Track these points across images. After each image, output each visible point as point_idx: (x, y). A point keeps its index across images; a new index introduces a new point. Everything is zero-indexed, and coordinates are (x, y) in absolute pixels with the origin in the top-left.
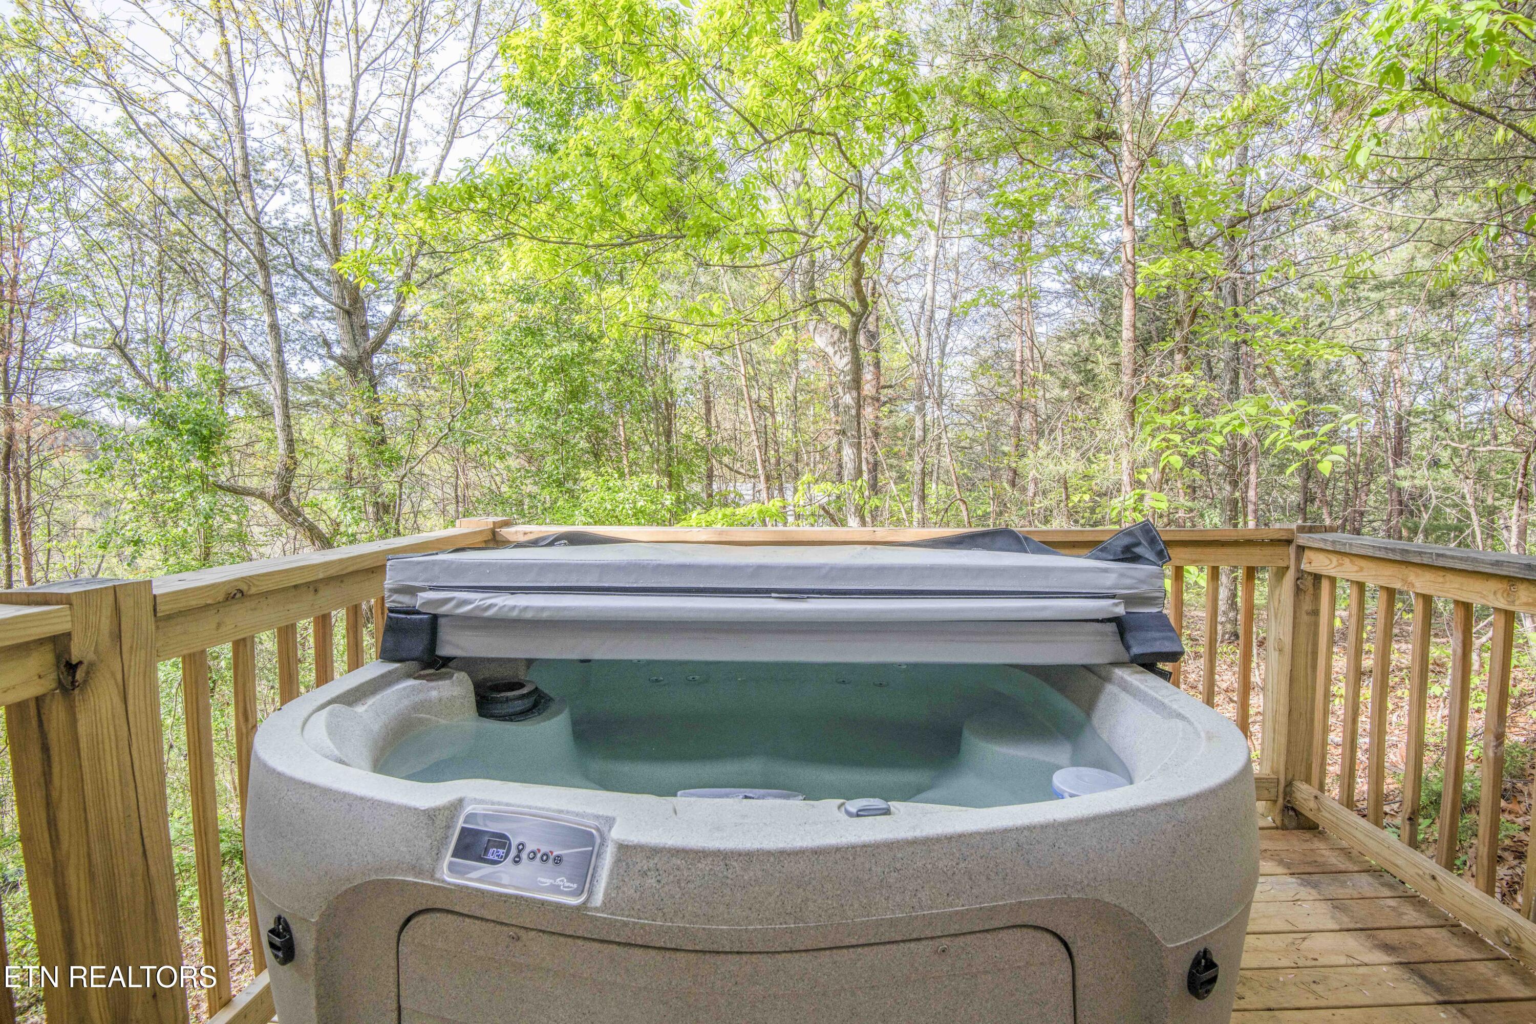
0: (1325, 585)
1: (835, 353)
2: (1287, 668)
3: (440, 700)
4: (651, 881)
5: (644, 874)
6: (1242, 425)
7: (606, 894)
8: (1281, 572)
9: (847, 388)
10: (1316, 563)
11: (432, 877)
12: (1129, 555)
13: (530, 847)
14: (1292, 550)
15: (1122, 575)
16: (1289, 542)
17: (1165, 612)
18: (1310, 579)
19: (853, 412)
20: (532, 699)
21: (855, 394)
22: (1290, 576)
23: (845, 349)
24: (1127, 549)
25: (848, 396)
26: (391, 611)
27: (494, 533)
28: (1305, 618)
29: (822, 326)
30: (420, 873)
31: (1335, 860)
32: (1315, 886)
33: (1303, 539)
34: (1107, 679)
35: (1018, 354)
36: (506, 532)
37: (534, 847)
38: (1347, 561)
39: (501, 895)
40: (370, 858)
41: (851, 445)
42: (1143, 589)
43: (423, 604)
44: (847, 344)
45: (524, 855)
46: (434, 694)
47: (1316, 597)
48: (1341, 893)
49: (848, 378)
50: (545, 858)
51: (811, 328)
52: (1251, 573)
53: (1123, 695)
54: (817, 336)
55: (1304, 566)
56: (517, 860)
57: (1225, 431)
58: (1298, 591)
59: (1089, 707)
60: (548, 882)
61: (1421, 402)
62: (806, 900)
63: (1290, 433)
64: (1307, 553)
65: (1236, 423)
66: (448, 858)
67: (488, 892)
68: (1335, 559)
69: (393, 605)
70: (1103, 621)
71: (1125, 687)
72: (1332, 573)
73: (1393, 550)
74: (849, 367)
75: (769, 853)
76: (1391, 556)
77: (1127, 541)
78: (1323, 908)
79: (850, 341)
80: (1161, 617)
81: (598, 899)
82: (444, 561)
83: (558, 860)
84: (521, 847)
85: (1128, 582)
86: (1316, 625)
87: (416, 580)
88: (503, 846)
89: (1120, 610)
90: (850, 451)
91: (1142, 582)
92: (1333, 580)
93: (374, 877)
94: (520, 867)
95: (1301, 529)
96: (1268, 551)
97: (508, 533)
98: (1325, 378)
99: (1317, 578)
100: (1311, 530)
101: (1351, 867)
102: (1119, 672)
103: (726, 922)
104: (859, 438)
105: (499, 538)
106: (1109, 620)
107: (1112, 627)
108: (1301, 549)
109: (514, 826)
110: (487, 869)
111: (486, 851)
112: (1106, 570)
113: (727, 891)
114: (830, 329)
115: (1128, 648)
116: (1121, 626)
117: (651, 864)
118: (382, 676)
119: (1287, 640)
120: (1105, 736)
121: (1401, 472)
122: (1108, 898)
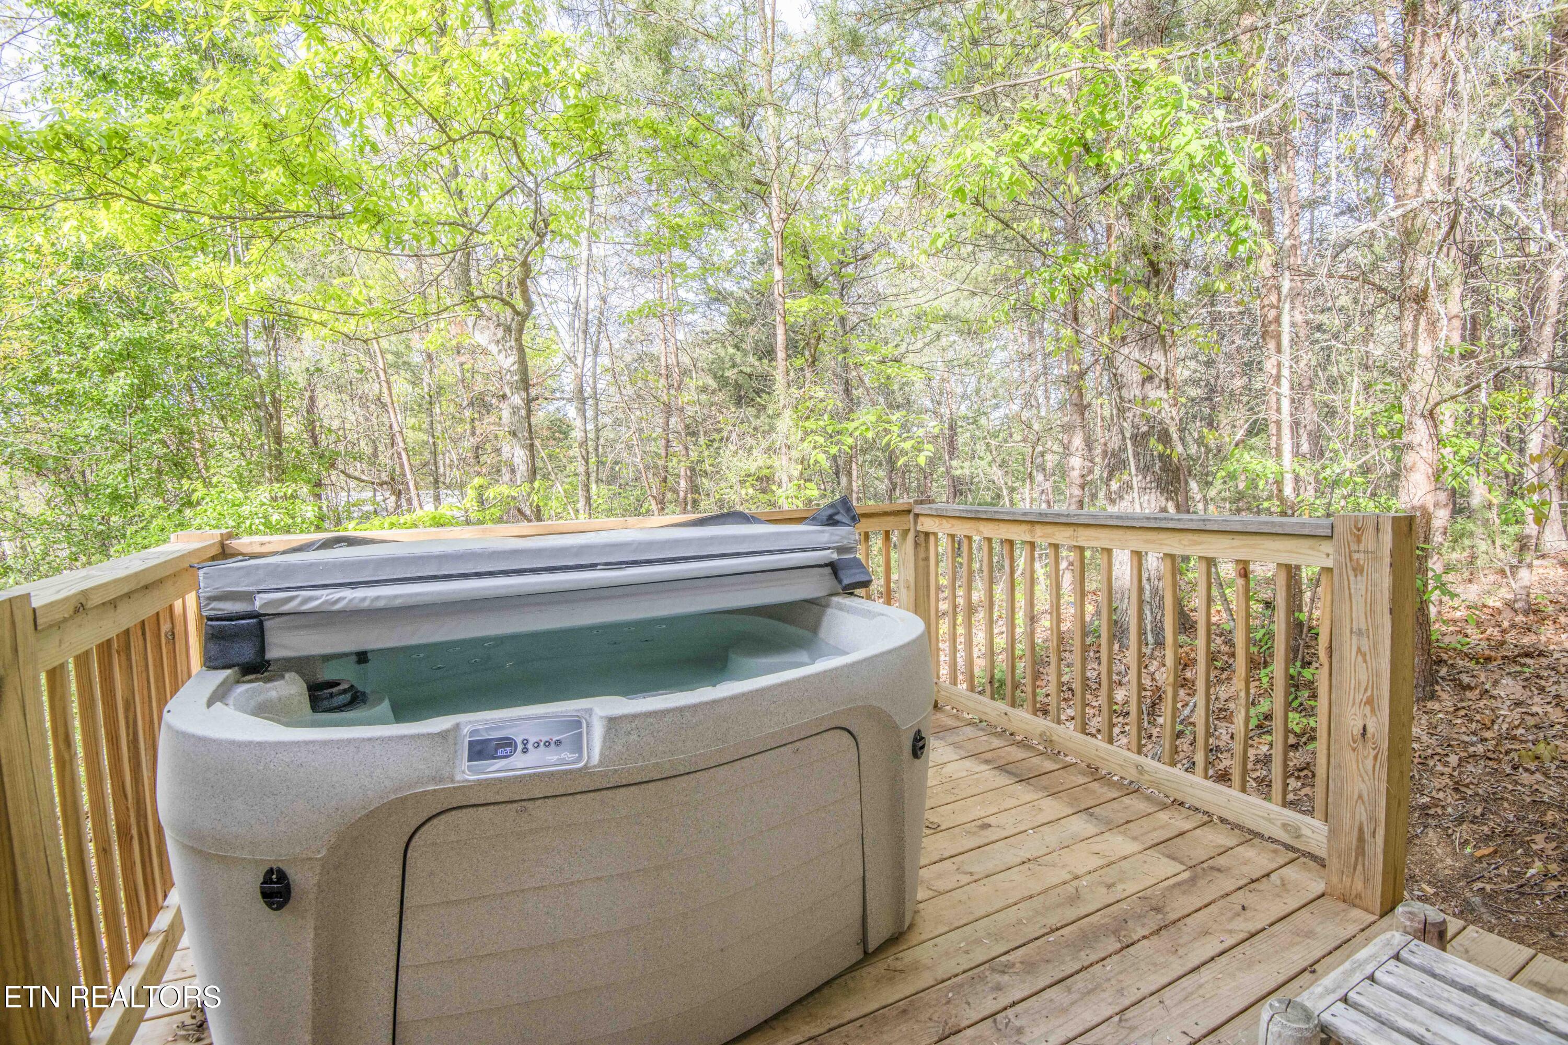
0: (932, 538)
1: (500, 351)
2: (913, 600)
3: (280, 699)
4: (634, 737)
5: (628, 733)
6: (868, 429)
7: (601, 754)
8: (906, 532)
9: (516, 389)
10: (927, 525)
11: (453, 781)
12: (831, 521)
13: (532, 740)
14: (911, 516)
15: (832, 534)
16: (909, 511)
17: (858, 556)
18: (922, 536)
19: (523, 413)
20: (348, 696)
21: (524, 395)
22: (911, 535)
23: (511, 348)
24: (830, 517)
25: (516, 396)
26: (210, 619)
27: (223, 546)
28: (921, 563)
29: (483, 322)
30: (442, 780)
31: (950, 722)
32: (942, 738)
33: (917, 509)
34: (827, 606)
35: (663, 359)
36: (234, 543)
37: (537, 739)
38: (944, 521)
39: (516, 777)
40: (387, 783)
41: (522, 447)
42: (845, 542)
43: (262, 606)
44: (513, 343)
45: (530, 746)
46: (273, 694)
47: (927, 548)
48: (957, 739)
49: (516, 378)
50: (547, 744)
51: (470, 324)
52: (887, 534)
53: (840, 613)
54: (476, 332)
55: (919, 528)
56: (525, 751)
57: (856, 434)
58: (916, 544)
59: (815, 629)
60: (555, 758)
61: (963, 410)
62: (728, 729)
63: (899, 436)
64: (921, 519)
65: (864, 428)
66: (465, 764)
67: (505, 778)
68: (937, 520)
69: (212, 613)
70: (820, 566)
71: (841, 608)
72: (936, 530)
73: (971, 511)
74: (516, 366)
75: (706, 703)
76: (970, 515)
77: (830, 511)
78: (949, 749)
79: (516, 340)
80: (855, 560)
81: (596, 759)
82: (268, 564)
83: (558, 743)
84: (525, 743)
85: (836, 538)
86: (928, 566)
87: (238, 585)
88: (510, 745)
89: (835, 556)
90: (522, 453)
91: (843, 537)
92: (935, 534)
93: (394, 797)
94: (528, 754)
95: (916, 502)
96: (897, 518)
97: (243, 545)
98: (901, 389)
99: (927, 534)
100: (922, 502)
101: (960, 724)
102: (835, 599)
103: (683, 752)
104: (531, 439)
105: (228, 551)
106: (826, 565)
107: (828, 570)
108: (917, 516)
109: (514, 730)
110: (501, 763)
111: (496, 752)
112: (822, 532)
113: (683, 732)
114: (492, 327)
115: (840, 582)
116: (833, 567)
117: (633, 725)
118: (223, 684)
119: (912, 580)
120: (831, 642)
121: (954, 463)
122: (875, 703)
